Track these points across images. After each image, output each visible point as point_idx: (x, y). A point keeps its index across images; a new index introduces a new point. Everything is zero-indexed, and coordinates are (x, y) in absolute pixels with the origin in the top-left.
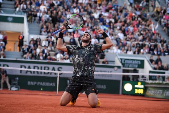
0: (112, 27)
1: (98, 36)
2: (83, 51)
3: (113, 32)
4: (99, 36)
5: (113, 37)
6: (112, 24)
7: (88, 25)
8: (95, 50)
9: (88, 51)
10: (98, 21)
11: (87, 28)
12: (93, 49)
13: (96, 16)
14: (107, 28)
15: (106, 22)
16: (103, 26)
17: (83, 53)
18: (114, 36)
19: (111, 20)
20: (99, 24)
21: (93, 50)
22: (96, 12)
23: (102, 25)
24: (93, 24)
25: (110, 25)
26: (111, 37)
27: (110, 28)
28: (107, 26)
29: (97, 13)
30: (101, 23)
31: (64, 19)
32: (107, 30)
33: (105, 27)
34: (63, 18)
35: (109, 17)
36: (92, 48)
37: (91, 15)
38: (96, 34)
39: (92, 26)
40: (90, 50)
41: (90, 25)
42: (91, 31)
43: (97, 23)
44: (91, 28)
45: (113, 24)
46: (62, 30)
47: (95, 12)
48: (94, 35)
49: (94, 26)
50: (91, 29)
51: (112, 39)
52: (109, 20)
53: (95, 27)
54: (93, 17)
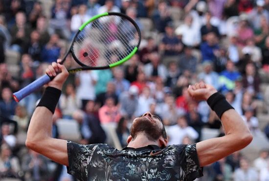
0: (250, 79)
1: (194, 116)
2: (132, 167)
3: (255, 98)
4: (200, 116)
5: (254, 121)
6: (250, 69)
7: (155, 73)
8: (177, 164)
9: (151, 166)
10: (197, 54)
11: (152, 86)
12: (170, 159)
13: (189, 33)
14: (230, 85)
15: (228, 59)
16: (214, 75)
17: (131, 172)
18: (261, 117)
19: (247, 50)
20: (200, 67)
21: (172, 163)
22: (187, 19)
23: (208, 72)
24: (174, 67)
25: (244, 73)
26: (248, 120)
27: (245, 84)
28: (231, 76)
29: (190, 26)
30: (207, 64)
31: (59, 49)
32: (231, 91)
33: (223, 80)
34: (55, 45)
35: (240, 42)
36: (170, 157)
37: (169, 31)
38: (186, 106)
39: (172, 74)
40: (161, 163)
41: (163, 71)
42: (166, 94)
43: (191, 63)
44: (168, 82)
45: (257, 69)
46: (52, 78)
47: (182, 19)
48: (181, 111)
49: (178, 77)
50: (166, 89)
51: (254, 128)
52: (240, 52)
53: (182, 81)
54: (178, 40)
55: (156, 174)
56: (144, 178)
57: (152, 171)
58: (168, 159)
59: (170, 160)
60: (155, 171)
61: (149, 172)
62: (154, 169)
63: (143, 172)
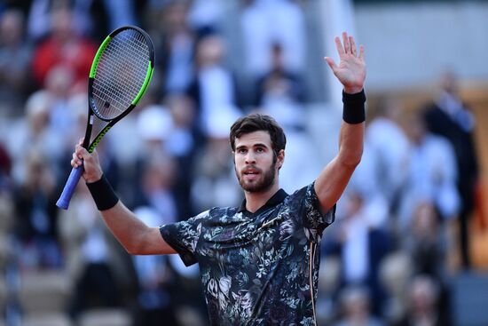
2: (245, 253)
17: (246, 263)
36: (285, 224)
55: (274, 255)
56: (261, 267)
57: (268, 254)
58: (283, 227)
59: (287, 227)
60: (272, 252)
61: (266, 257)
62: (269, 250)
63: (258, 259)
